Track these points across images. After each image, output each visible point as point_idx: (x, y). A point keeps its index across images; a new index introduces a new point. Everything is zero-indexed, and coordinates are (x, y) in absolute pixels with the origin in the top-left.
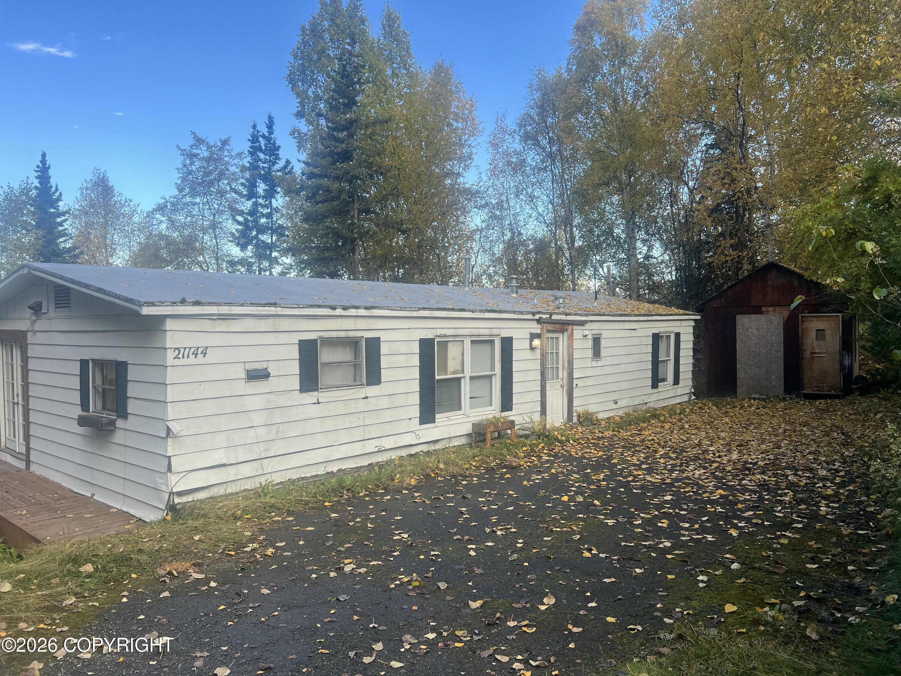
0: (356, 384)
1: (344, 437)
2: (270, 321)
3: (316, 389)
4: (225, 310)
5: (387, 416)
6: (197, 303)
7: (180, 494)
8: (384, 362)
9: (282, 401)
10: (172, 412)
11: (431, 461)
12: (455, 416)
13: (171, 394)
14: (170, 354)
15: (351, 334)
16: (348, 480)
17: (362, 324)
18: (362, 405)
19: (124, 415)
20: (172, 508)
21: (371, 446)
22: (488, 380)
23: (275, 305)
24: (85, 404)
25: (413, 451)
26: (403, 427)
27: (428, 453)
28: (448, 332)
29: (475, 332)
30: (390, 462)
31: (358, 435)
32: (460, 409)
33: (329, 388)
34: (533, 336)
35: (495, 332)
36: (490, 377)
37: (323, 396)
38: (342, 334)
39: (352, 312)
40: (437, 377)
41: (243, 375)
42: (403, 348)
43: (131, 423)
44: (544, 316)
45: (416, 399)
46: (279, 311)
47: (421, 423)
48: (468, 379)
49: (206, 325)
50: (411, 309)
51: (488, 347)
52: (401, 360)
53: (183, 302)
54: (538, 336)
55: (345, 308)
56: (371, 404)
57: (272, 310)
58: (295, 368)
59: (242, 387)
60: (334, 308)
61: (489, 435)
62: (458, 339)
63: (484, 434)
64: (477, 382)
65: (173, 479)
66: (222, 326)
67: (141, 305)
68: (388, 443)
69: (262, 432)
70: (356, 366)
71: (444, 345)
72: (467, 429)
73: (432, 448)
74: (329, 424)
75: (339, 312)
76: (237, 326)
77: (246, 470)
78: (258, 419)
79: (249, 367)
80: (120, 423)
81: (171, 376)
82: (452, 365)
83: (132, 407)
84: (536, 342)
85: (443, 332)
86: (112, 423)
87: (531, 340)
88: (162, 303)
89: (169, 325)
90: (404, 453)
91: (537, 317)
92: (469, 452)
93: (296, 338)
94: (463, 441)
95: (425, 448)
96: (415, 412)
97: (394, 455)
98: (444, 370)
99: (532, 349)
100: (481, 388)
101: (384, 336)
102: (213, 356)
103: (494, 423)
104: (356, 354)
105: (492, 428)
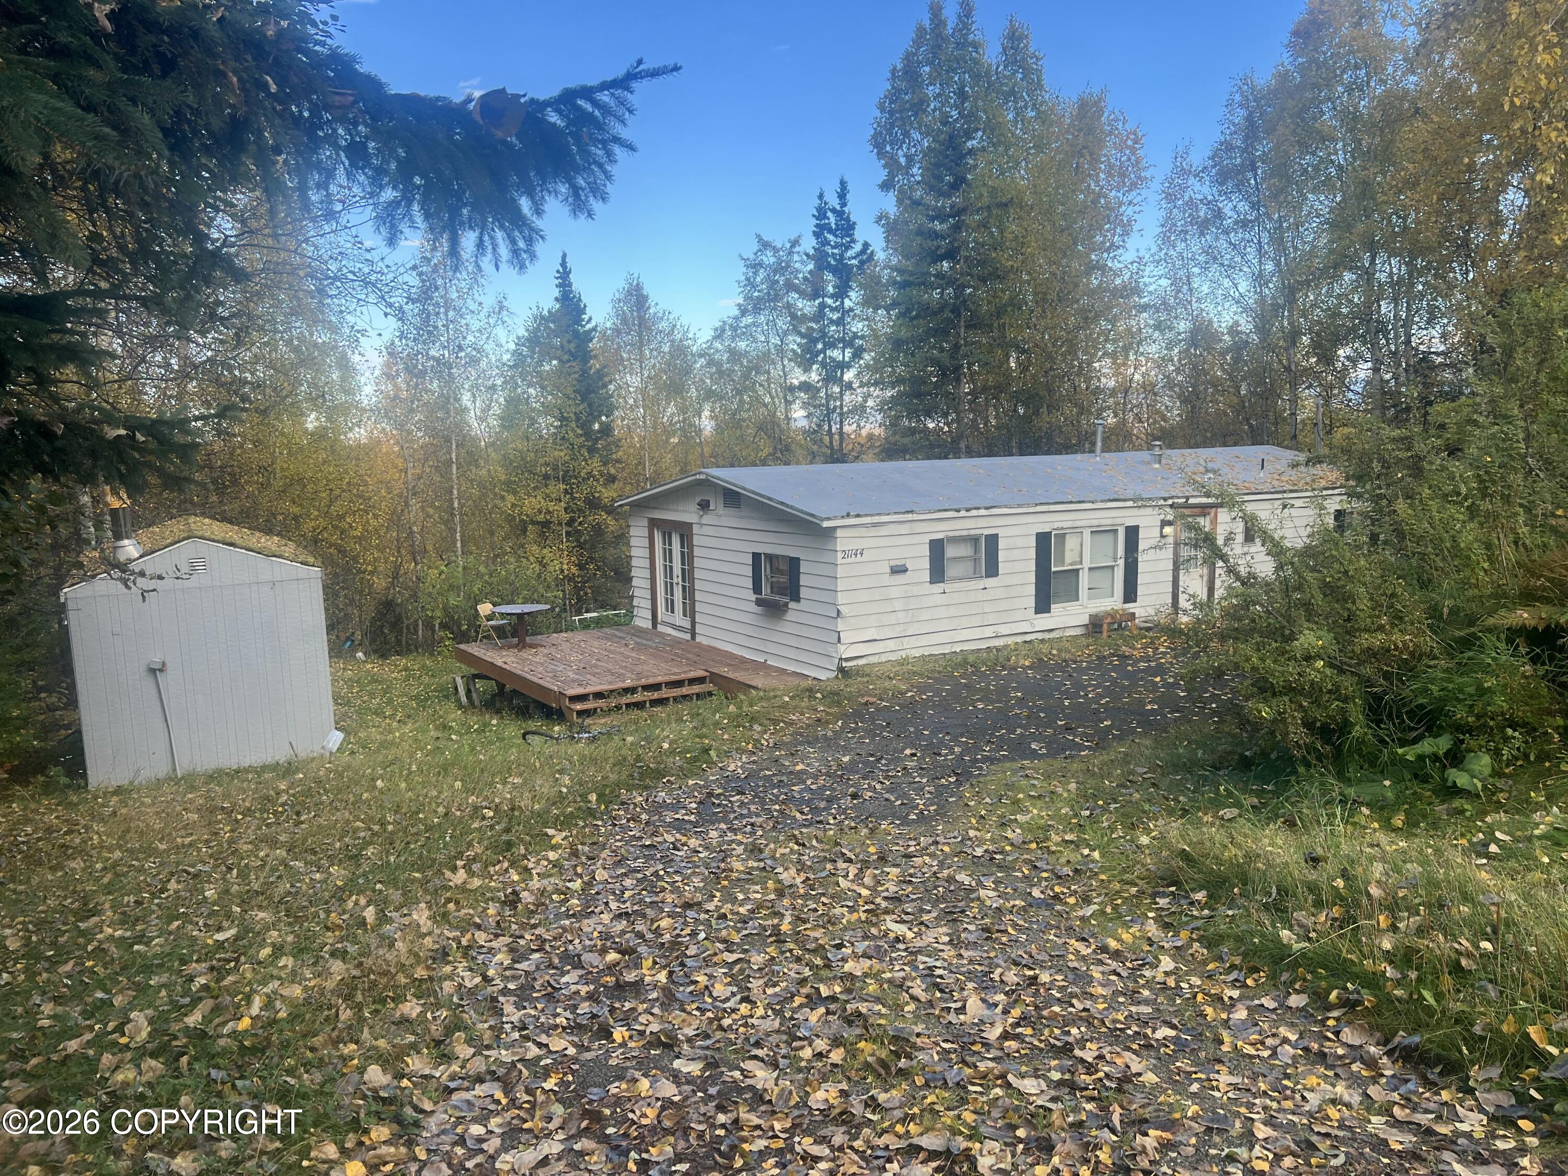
0: (976, 576)
1: (965, 622)
2: (907, 525)
3: (943, 581)
4: (876, 519)
5: (1003, 605)
6: (858, 516)
7: (847, 660)
8: (1002, 556)
9: (916, 590)
10: (841, 599)
11: (1045, 648)
12: (1071, 606)
13: (841, 585)
14: (840, 555)
15: (972, 532)
16: (971, 659)
17: (982, 523)
18: (981, 596)
19: (797, 599)
20: (842, 669)
21: (989, 632)
22: (1109, 571)
23: (912, 512)
24: (757, 589)
25: (1028, 638)
26: (1019, 616)
27: (1042, 641)
28: (1065, 525)
29: (1095, 523)
30: (1006, 646)
31: (977, 621)
32: (1077, 599)
33: (954, 579)
34: (1164, 523)
35: (1118, 521)
36: (1112, 567)
37: (947, 586)
38: (965, 533)
39: (974, 513)
40: (1053, 569)
41: (888, 570)
42: (1020, 542)
43: (803, 605)
44: (1179, 501)
45: (1032, 590)
46: (915, 517)
47: (1037, 612)
48: (1086, 570)
49: (862, 531)
50: (1028, 505)
51: (1110, 537)
52: (1017, 554)
53: (848, 515)
54: (1170, 523)
55: (968, 510)
56: (990, 594)
57: (910, 517)
58: (926, 563)
59: (887, 579)
60: (958, 511)
61: (1105, 626)
62: (1077, 531)
63: (1101, 626)
64: (1097, 574)
65: (841, 648)
66: (874, 532)
67: (823, 520)
68: (1004, 630)
69: (901, 615)
70: (976, 561)
71: (1062, 537)
72: (1085, 620)
73: (1046, 636)
74: (953, 611)
75: (963, 513)
76: (883, 531)
77: (891, 645)
78: (899, 605)
79: (893, 563)
80: (792, 605)
81: (841, 572)
82: (1070, 556)
83: (803, 593)
84: (1168, 530)
85: (1060, 525)
86: (786, 604)
87: (1162, 527)
88: (836, 518)
89: (839, 533)
90: (1019, 639)
91: (1170, 502)
92: (1084, 641)
93: (927, 539)
94: (1079, 631)
95: (1040, 636)
96: (1032, 602)
97: (1010, 641)
98: (1062, 561)
99: (1163, 536)
100: (1101, 579)
101: (1001, 532)
102: (866, 556)
103: (1112, 614)
104: (976, 550)
105: (1109, 620)
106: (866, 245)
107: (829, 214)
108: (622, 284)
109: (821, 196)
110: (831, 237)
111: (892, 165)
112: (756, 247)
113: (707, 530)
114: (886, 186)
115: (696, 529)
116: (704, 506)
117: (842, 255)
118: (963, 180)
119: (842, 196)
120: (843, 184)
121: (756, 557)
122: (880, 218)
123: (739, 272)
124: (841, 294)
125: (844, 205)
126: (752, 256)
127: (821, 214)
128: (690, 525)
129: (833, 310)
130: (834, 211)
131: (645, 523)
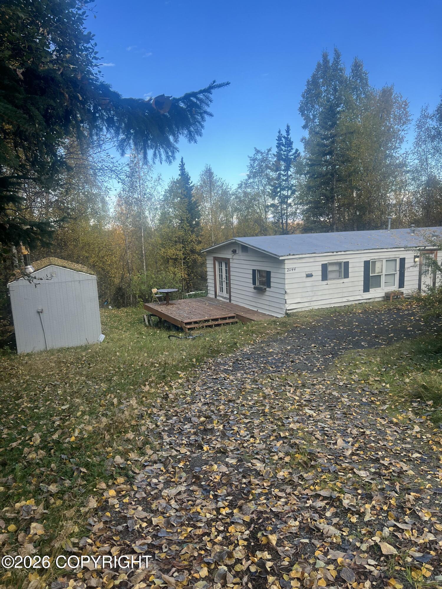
0: (340, 277)
1: (336, 296)
2: (313, 258)
3: (327, 280)
4: (301, 256)
5: (351, 289)
6: (293, 255)
7: (289, 310)
8: (350, 270)
9: (316, 284)
10: (287, 287)
11: (367, 306)
12: (378, 290)
13: (287, 281)
14: (286, 270)
15: (339, 261)
16: (338, 310)
17: (342, 257)
18: (342, 285)
19: (269, 286)
20: (287, 314)
21: (345, 299)
22: (393, 276)
23: (315, 253)
24: (254, 283)
25: (360, 302)
26: (357, 293)
27: (366, 303)
28: (376, 258)
29: (388, 257)
30: (352, 305)
31: (340, 295)
32: (380, 287)
33: (331, 279)
34: (416, 257)
35: (397, 256)
36: (394, 274)
37: (329, 282)
38: (336, 261)
39: (339, 253)
40: (371, 275)
41: (305, 276)
42: (358, 265)
43: (272, 289)
44: (422, 248)
45: (362, 283)
46: (316, 255)
47: (364, 292)
48: (384, 275)
49: (295, 261)
50: (361, 250)
51: (394, 263)
52: (357, 269)
53: (290, 255)
54: (418, 257)
55: (337, 252)
56: (345, 285)
57: (314, 255)
58: (320, 273)
59: (305, 279)
60: (333, 252)
61: (391, 297)
62: (381, 260)
63: (390, 297)
64: (388, 277)
65: (287, 305)
66: (300, 261)
67: (280, 256)
68: (351, 299)
69: (310, 294)
70: (340, 272)
71: (374, 263)
72: (383, 295)
73: (368, 301)
74: (331, 291)
75: (335, 253)
76: (304, 261)
77: (306, 304)
78: (309, 289)
79: (307, 273)
80: (268, 289)
81: (287, 276)
82: (377, 270)
83: (272, 284)
84: (417, 259)
85: (374, 258)
86: (265, 289)
87: (415, 259)
88: (285, 256)
89: (286, 262)
90: (357, 302)
91: (418, 248)
92: (383, 303)
93: (321, 263)
94: (380, 299)
95: (365, 301)
96: (362, 288)
97: (353, 303)
98: (374, 271)
99: (415, 262)
100: (390, 278)
101: (350, 261)
102: (297, 270)
103: (394, 293)
104: (340, 268)
105: (393, 295)
106: (297, 150)
107: (283, 139)
108: (204, 169)
109: (279, 132)
110: (283, 148)
111: (307, 119)
112: (254, 152)
113: (235, 261)
114: (305, 127)
115: (231, 260)
116: (234, 252)
117: (287, 155)
118: (336, 123)
119: (288, 131)
120: (288, 127)
121: (254, 271)
122: (302, 140)
123: (248, 162)
124: (287, 169)
125: (288, 135)
126: (253, 156)
127: (279, 139)
128: (229, 259)
129: (284, 176)
130: (284, 137)
131: (212, 258)
